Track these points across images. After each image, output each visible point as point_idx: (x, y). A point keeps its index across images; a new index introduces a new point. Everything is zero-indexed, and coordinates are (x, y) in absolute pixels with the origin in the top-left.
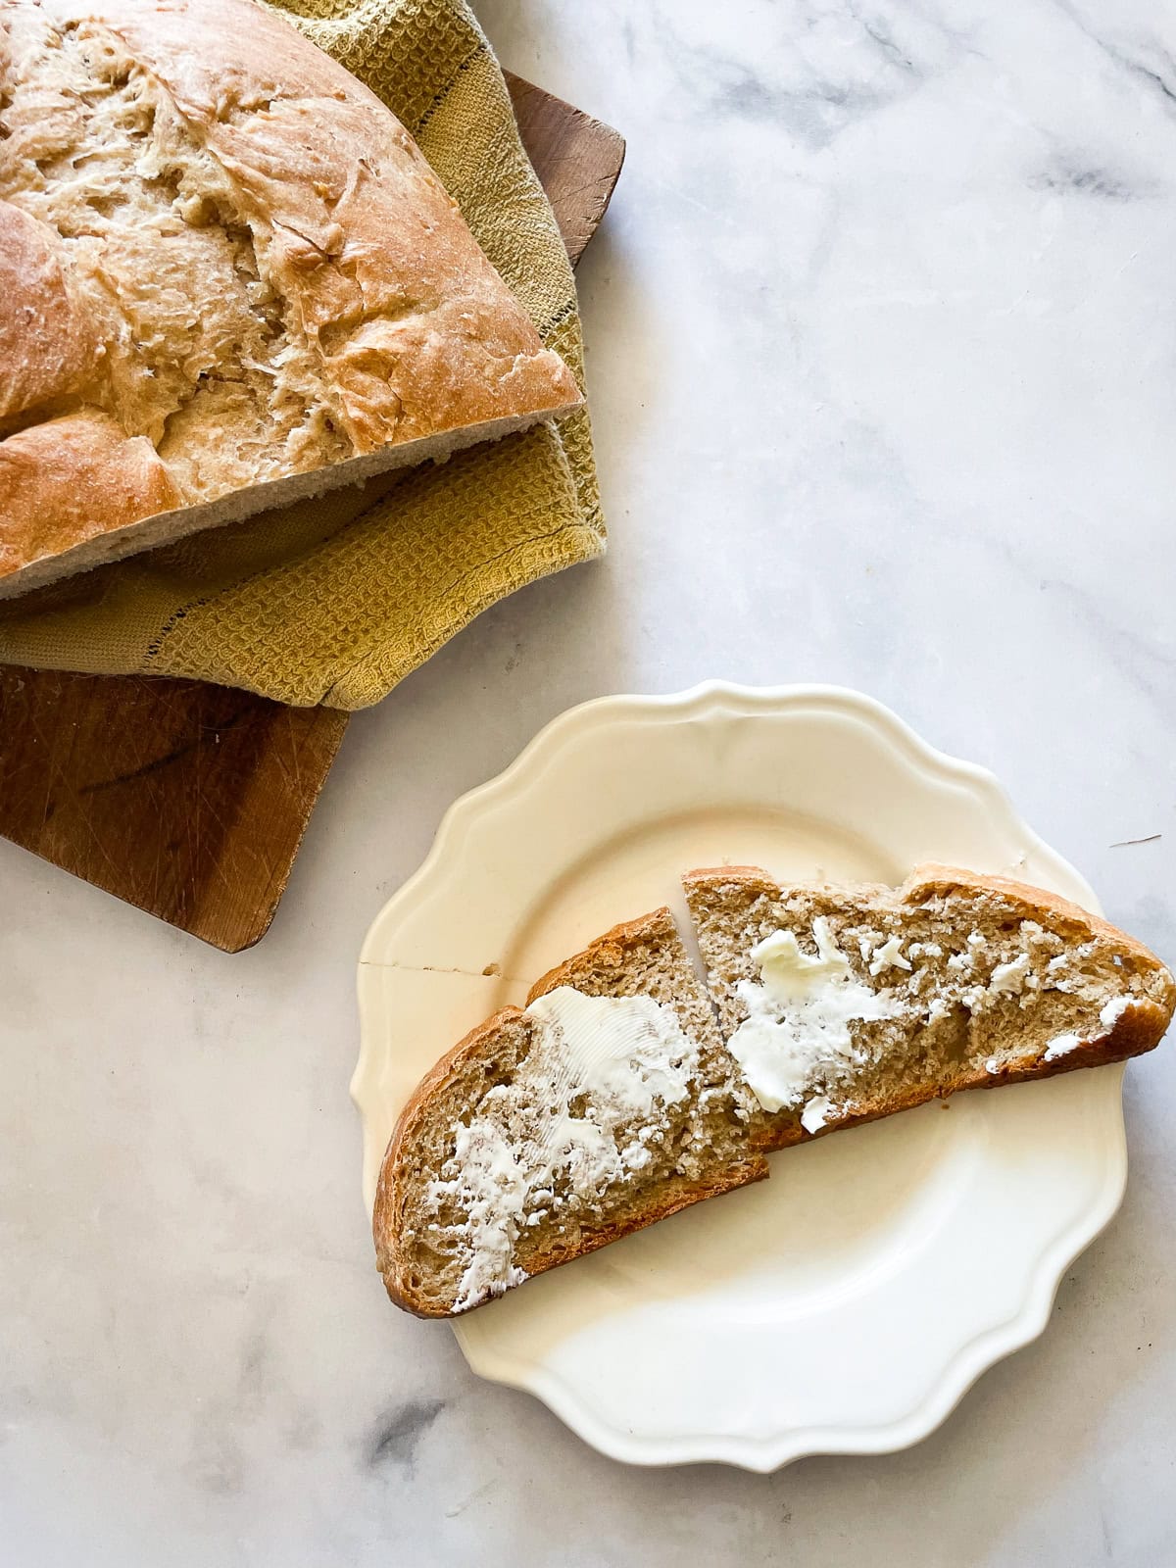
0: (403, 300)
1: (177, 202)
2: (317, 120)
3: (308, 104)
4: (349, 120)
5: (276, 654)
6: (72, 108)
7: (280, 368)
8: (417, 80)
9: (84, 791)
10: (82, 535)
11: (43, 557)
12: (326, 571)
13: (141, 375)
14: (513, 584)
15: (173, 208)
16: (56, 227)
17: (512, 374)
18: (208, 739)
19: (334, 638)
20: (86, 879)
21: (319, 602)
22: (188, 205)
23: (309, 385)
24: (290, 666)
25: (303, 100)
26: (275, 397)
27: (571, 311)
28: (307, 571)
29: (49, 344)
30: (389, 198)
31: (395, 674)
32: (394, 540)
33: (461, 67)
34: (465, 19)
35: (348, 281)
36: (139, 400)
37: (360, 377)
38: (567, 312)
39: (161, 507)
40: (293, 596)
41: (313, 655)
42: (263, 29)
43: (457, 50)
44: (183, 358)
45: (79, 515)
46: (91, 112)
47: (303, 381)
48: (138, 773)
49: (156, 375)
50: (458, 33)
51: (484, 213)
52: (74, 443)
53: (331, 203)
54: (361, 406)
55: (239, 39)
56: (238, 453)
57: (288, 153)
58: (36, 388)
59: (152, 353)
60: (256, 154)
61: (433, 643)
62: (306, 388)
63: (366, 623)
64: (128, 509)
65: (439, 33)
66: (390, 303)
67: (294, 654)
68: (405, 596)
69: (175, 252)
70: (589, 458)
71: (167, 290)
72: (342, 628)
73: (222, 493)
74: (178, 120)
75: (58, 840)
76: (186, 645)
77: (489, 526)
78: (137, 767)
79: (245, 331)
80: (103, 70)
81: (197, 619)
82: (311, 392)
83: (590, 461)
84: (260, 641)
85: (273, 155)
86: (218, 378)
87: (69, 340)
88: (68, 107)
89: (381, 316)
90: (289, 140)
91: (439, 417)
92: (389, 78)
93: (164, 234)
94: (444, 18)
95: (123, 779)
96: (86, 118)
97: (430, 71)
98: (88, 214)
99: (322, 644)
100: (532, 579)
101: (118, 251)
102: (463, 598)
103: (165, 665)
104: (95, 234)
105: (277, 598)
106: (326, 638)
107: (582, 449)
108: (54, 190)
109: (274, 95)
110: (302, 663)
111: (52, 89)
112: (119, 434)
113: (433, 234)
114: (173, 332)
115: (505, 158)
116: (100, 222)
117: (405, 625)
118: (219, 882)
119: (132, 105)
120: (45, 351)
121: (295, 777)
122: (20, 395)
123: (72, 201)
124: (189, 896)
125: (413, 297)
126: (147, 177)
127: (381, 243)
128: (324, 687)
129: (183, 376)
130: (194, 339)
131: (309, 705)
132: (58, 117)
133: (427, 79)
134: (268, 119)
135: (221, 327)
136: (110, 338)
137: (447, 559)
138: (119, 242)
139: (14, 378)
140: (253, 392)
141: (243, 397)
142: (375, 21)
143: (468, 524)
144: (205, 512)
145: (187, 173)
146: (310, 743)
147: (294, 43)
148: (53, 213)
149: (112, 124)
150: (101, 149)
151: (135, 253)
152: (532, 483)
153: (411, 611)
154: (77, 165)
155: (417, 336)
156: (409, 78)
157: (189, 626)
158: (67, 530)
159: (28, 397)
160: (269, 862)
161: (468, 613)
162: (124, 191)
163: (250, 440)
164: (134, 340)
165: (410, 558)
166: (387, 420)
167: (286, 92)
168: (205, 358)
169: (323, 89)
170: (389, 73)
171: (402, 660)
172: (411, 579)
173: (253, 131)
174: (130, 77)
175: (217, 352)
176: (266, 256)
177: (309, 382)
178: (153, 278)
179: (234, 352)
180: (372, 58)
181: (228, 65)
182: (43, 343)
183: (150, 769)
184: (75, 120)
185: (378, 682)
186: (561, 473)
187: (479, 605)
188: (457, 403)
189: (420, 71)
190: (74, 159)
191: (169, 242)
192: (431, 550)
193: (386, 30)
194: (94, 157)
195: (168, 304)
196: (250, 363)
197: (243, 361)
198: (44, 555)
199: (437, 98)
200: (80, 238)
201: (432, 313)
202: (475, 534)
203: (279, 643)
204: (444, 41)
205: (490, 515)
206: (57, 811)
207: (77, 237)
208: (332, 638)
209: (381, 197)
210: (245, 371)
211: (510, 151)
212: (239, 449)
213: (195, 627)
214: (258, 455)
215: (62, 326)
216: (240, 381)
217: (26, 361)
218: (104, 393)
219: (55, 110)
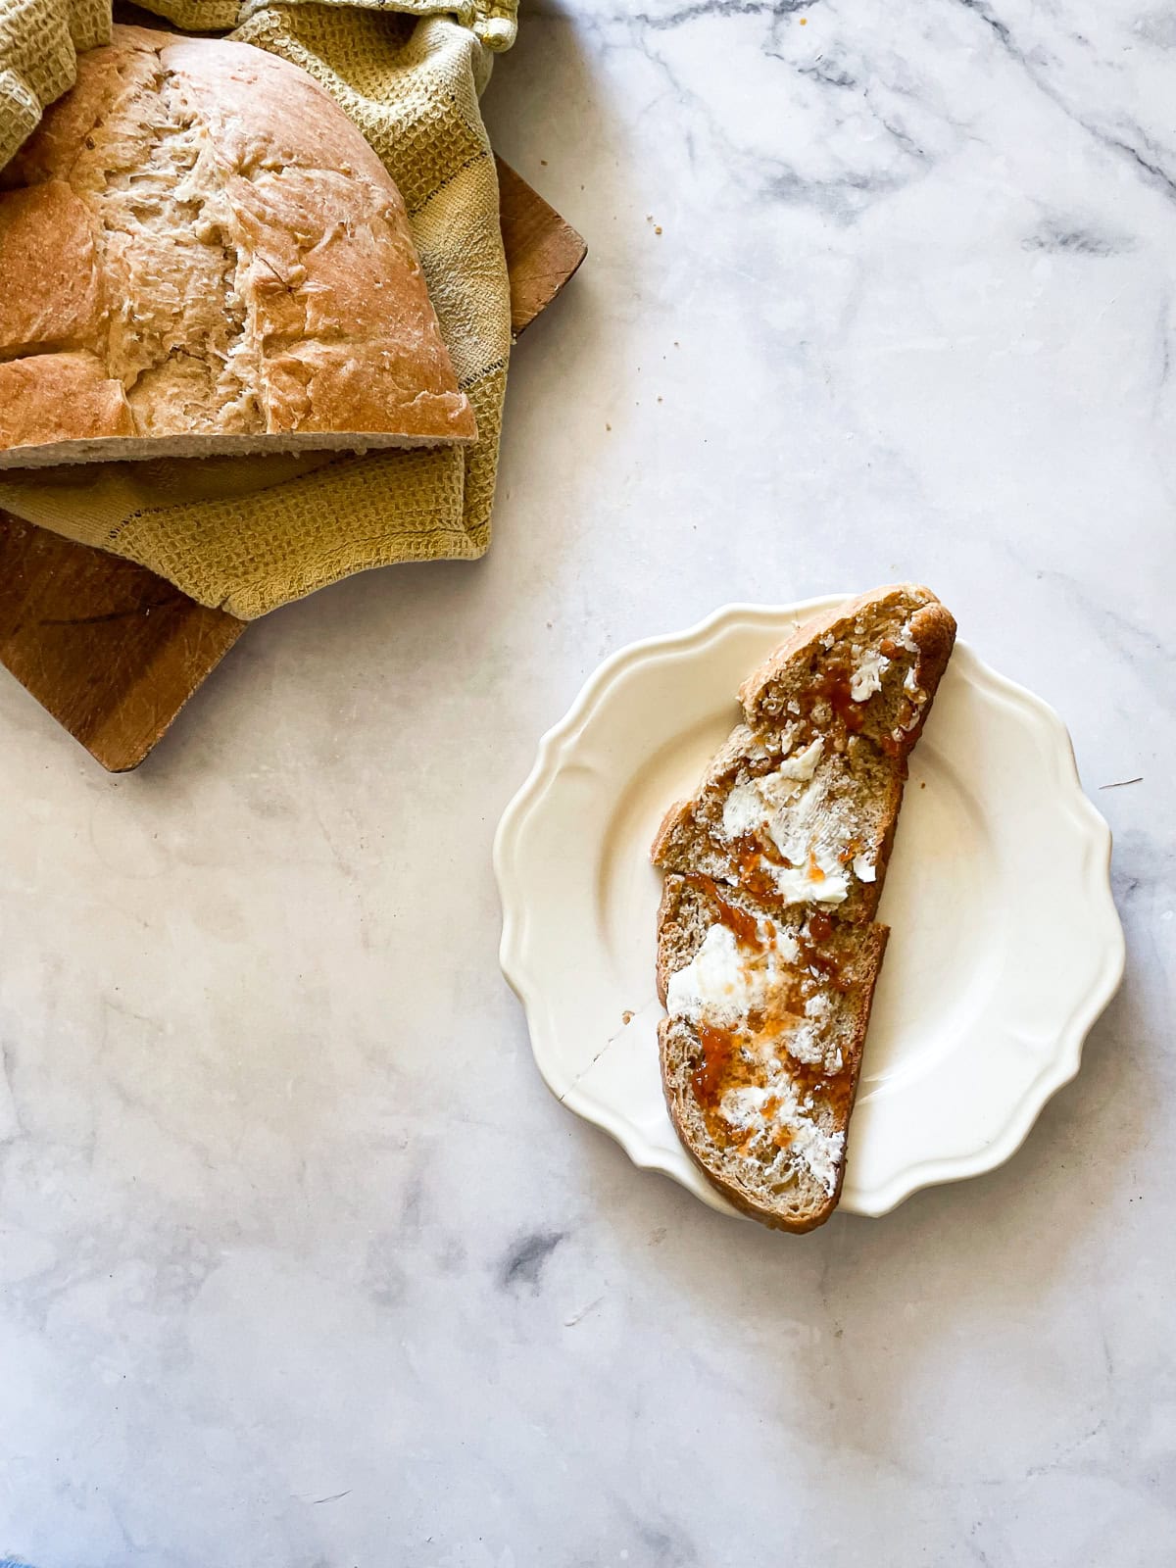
0: (336, 331)
1: (196, 223)
2: (316, 187)
3: (315, 174)
4: (344, 191)
5: (197, 563)
6: (143, 138)
7: (233, 357)
8: (429, 165)
9: (43, 623)
10: (55, 437)
11: (25, 445)
12: (251, 513)
13: (130, 338)
14: (379, 561)
15: (191, 227)
16: (103, 221)
17: (412, 404)
18: (141, 611)
19: (243, 563)
20: (25, 686)
21: (240, 534)
22: (201, 226)
23: (247, 375)
24: (204, 574)
25: (312, 170)
26: (223, 377)
27: (499, 368)
28: (238, 508)
29: (70, 301)
30: (354, 255)
31: (273, 602)
32: (308, 504)
33: (464, 165)
34: (474, 130)
35: (299, 307)
36: (123, 354)
37: (285, 378)
38: (496, 367)
39: (118, 431)
40: (222, 524)
41: (224, 571)
42: (307, 109)
43: (463, 152)
44: (163, 334)
45: (56, 423)
46: (158, 143)
47: (245, 371)
48: (85, 621)
49: (141, 340)
50: (467, 140)
51: (454, 277)
52: (68, 373)
53: (305, 249)
54: (279, 399)
55: (281, 114)
56: (184, 409)
57: (283, 207)
58: (52, 329)
59: (142, 324)
60: (257, 203)
61: (308, 587)
62: (245, 375)
63: (268, 558)
64: (91, 428)
65: (452, 136)
66: (324, 332)
67: (210, 566)
68: (302, 547)
69: (181, 258)
70: (487, 482)
71: (165, 284)
72: (249, 557)
73: (165, 434)
74: (211, 165)
75: (15, 651)
76: (136, 538)
77: (378, 514)
78: (86, 616)
79: (215, 325)
80: (176, 115)
81: (148, 521)
82: (248, 380)
83: (489, 484)
84: (189, 550)
85: (271, 206)
86: (186, 353)
87: (85, 302)
88: (140, 136)
89: (316, 339)
90: (287, 198)
91: (337, 421)
92: (409, 159)
93: (178, 243)
94: (457, 125)
95: (74, 622)
96: (153, 147)
97: (440, 162)
98: (128, 217)
99: (231, 565)
100: (396, 561)
101: (139, 248)
102: (339, 561)
103: (119, 548)
104: (128, 232)
105: (209, 522)
106: (236, 561)
107: (484, 473)
108: (111, 194)
109: (289, 162)
110: (214, 575)
111: (133, 121)
112: (102, 374)
113: (380, 289)
114: (159, 313)
115: (480, 240)
116: (135, 225)
117: (293, 568)
118: (117, 717)
119: (186, 145)
120: (67, 305)
121: (194, 657)
122: (41, 331)
123: (119, 205)
124: (92, 722)
125: (346, 331)
126: (179, 200)
127: (333, 286)
128: (221, 596)
129: (161, 346)
130: (175, 322)
131: (210, 606)
132: (131, 143)
133: (437, 167)
134: (277, 179)
135: (197, 318)
136: (114, 307)
137: (340, 529)
138: (142, 242)
139: (40, 318)
140: (209, 369)
141: (200, 371)
142: (407, 115)
143: (364, 507)
144: (153, 444)
145: (207, 204)
146: (212, 635)
147: (327, 124)
148: (105, 210)
149: (169, 155)
150: (154, 173)
151: (151, 253)
152: (423, 490)
153: (300, 560)
154: (133, 180)
155: (339, 359)
156: (424, 163)
157: (141, 526)
158: (46, 431)
159: (46, 334)
160: (157, 713)
161: (340, 573)
162: (160, 206)
163: (196, 402)
164: (131, 312)
165: (314, 520)
166: (296, 413)
167: (300, 162)
168: (179, 338)
169: (334, 164)
170: (409, 156)
171: (281, 593)
172: (310, 536)
173: (263, 185)
174: (192, 125)
175: (189, 335)
176: (243, 276)
177: (249, 372)
178: (158, 273)
179: (202, 338)
180: (399, 142)
181: (261, 134)
182: (66, 300)
183: (93, 620)
184: (142, 148)
185: (258, 603)
186: (452, 488)
187: (349, 569)
188: (355, 415)
189: (433, 159)
190: (133, 175)
191: (180, 250)
192: (332, 518)
193: (413, 125)
194: (148, 177)
195: (163, 293)
196: (212, 349)
197: (207, 346)
198: (27, 444)
199: (443, 182)
200: (118, 233)
201: (358, 346)
202: (366, 516)
203: (201, 555)
204: (454, 143)
205: (381, 505)
206: (22, 631)
207: (115, 231)
208: (240, 563)
209: (346, 254)
210: (207, 353)
211: (485, 236)
212: (186, 406)
213: (145, 526)
214: (199, 414)
215: (83, 292)
216: (203, 359)
217: (51, 309)
218: (100, 344)
219: (130, 137)
